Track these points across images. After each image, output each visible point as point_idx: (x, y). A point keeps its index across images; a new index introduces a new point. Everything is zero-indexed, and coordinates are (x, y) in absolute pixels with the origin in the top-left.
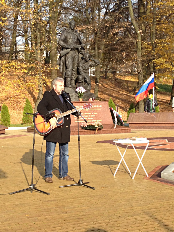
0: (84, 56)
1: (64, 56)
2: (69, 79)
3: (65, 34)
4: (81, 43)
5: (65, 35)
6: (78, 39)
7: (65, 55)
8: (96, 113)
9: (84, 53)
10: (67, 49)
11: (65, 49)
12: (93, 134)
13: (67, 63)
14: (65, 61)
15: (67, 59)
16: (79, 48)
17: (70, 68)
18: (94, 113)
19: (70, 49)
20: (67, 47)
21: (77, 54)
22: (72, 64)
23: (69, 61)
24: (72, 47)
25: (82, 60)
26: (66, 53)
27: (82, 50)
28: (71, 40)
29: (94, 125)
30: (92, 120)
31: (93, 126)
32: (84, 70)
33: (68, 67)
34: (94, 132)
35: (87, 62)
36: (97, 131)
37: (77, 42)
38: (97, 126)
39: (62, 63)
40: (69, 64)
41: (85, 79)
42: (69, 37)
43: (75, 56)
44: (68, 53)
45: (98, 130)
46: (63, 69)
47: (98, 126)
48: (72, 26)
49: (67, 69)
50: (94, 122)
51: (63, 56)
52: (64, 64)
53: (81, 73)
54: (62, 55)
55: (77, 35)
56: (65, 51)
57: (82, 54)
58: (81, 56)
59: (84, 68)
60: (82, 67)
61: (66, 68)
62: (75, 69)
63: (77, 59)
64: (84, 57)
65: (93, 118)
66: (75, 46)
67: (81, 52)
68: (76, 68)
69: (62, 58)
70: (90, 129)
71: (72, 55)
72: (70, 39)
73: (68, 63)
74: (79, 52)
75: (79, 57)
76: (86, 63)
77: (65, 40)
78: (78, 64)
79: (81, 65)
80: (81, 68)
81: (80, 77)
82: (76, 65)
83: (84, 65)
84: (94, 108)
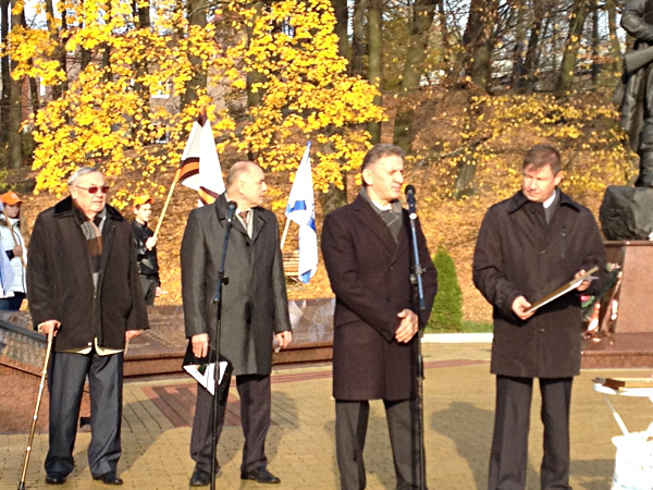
1: (641, 71)
2: (652, 155)
11: (646, 45)
14: (645, 90)
26: (646, 61)
33: (652, 112)
39: (631, 99)
46: (635, 118)
49: (650, 120)
51: (635, 72)
52: (638, 101)
54: (630, 68)
61: (647, 115)
69: (633, 78)
77: (648, 12)
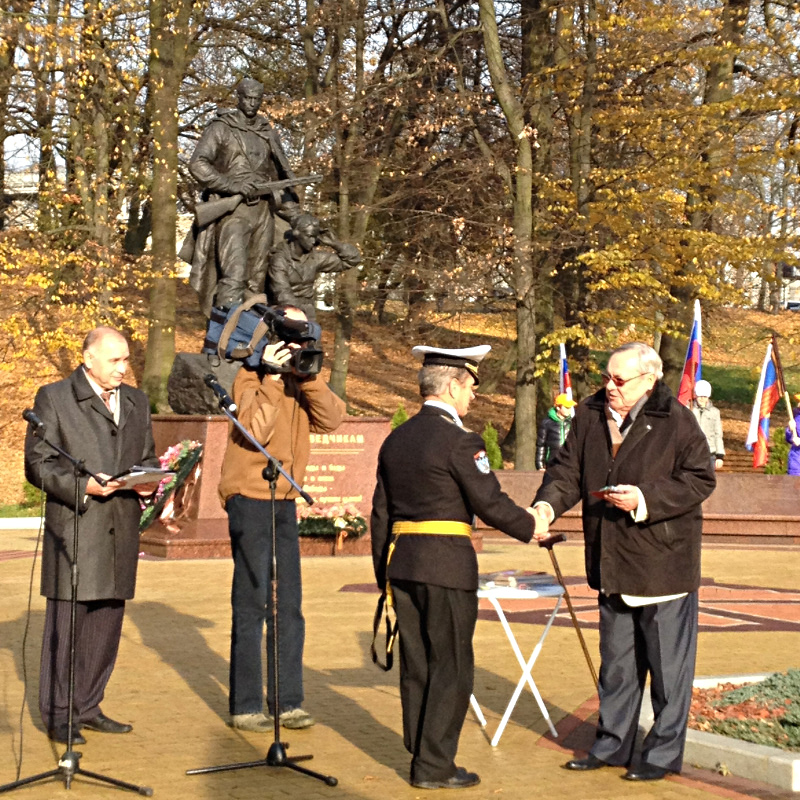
0: (294, 227)
3: (218, 134)
4: (282, 175)
5: (216, 139)
6: (272, 156)
7: (218, 221)
8: (340, 468)
9: (294, 214)
10: (225, 194)
11: (217, 196)
12: (323, 554)
13: (223, 253)
15: (226, 238)
16: (277, 195)
17: (236, 275)
18: (332, 468)
19: (236, 198)
20: (225, 186)
21: (264, 218)
22: (243, 260)
23: (233, 248)
24: (246, 188)
25: (289, 243)
27: (289, 205)
28: (240, 161)
29: (330, 515)
30: (324, 495)
31: (327, 522)
32: (292, 284)
33: (227, 271)
34: (327, 546)
35: (305, 251)
36: (340, 545)
37: (268, 171)
38: (340, 523)
40: (231, 258)
42: (234, 148)
43: (258, 227)
44: (229, 213)
45: (345, 540)
46: (205, 278)
47: (348, 521)
48: (247, 102)
49: (225, 281)
50: (329, 505)
53: (279, 299)
55: (268, 141)
56: (217, 204)
57: (286, 218)
58: (282, 226)
59: (294, 277)
60: (286, 274)
61: (221, 275)
62: (256, 280)
63: (264, 240)
64: (296, 232)
65: (325, 489)
66: (258, 185)
67: (284, 209)
68: (261, 275)
70: (313, 536)
71: (244, 221)
72: (238, 154)
73: (229, 254)
74: (274, 209)
75: (273, 231)
76: (303, 258)
77: (219, 160)
78: (270, 261)
79: (280, 263)
80: (280, 278)
82: (260, 265)
83: (294, 264)
84: (332, 445)
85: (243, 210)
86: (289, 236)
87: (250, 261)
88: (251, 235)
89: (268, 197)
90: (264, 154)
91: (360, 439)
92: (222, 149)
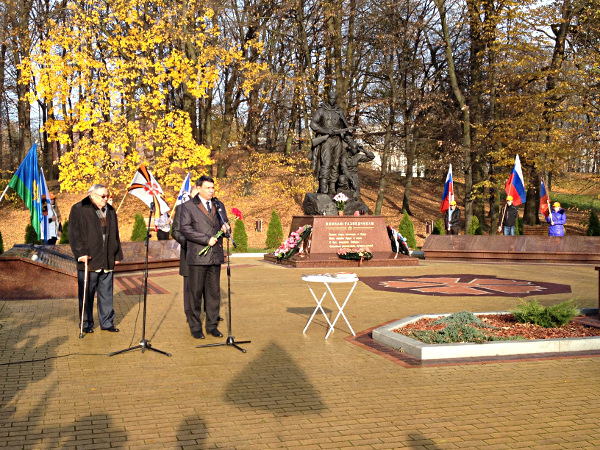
0: (349, 145)
1: (319, 146)
2: (324, 181)
4: (345, 127)
5: (319, 115)
6: (341, 120)
7: (321, 144)
8: (364, 234)
9: (349, 140)
10: (323, 134)
11: (320, 135)
12: (355, 266)
13: (323, 156)
14: (320, 153)
15: (324, 150)
16: (343, 134)
18: (361, 234)
20: (323, 131)
21: (338, 143)
22: (330, 158)
23: (326, 153)
24: (330, 132)
25: (347, 151)
27: (348, 137)
28: (329, 122)
29: (358, 252)
31: (356, 254)
32: (348, 167)
33: (324, 162)
35: (353, 155)
36: (361, 263)
37: (339, 125)
38: (361, 255)
40: (325, 158)
41: (350, 181)
42: (326, 117)
43: (335, 146)
44: (325, 141)
45: (363, 261)
47: (364, 254)
48: (331, 100)
49: (323, 166)
50: (359, 248)
51: (316, 146)
53: (344, 173)
55: (339, 114)
59: (349, 164)
60: (346, 163)
61: (322, 164)
62: (335, 166)
63: (338, 151)
64: (350, 148)
65: (358, 242)
66: (335, 131)
67: (346, 139)
68: (337, 164)
70: (351, 259)
71: (330, 144)
72: (328, 119)
73: (325, 156)
74: (341, 139)
75: (342, 147)
76: (352, 157)
77: (321, 122)
78: (341, 158)
79: (344, 159)
80: (344, 165)
81: (342, 179)
82: (337, 160)
83: (349, 159)
84: (361, 226)
85: (330, 140)
86: (347, 149)
87: (333, 159)
88: (333, 150)
89: (339, 135)
90: (338, 120)
91: (372, 224)
92: (322, 118)
